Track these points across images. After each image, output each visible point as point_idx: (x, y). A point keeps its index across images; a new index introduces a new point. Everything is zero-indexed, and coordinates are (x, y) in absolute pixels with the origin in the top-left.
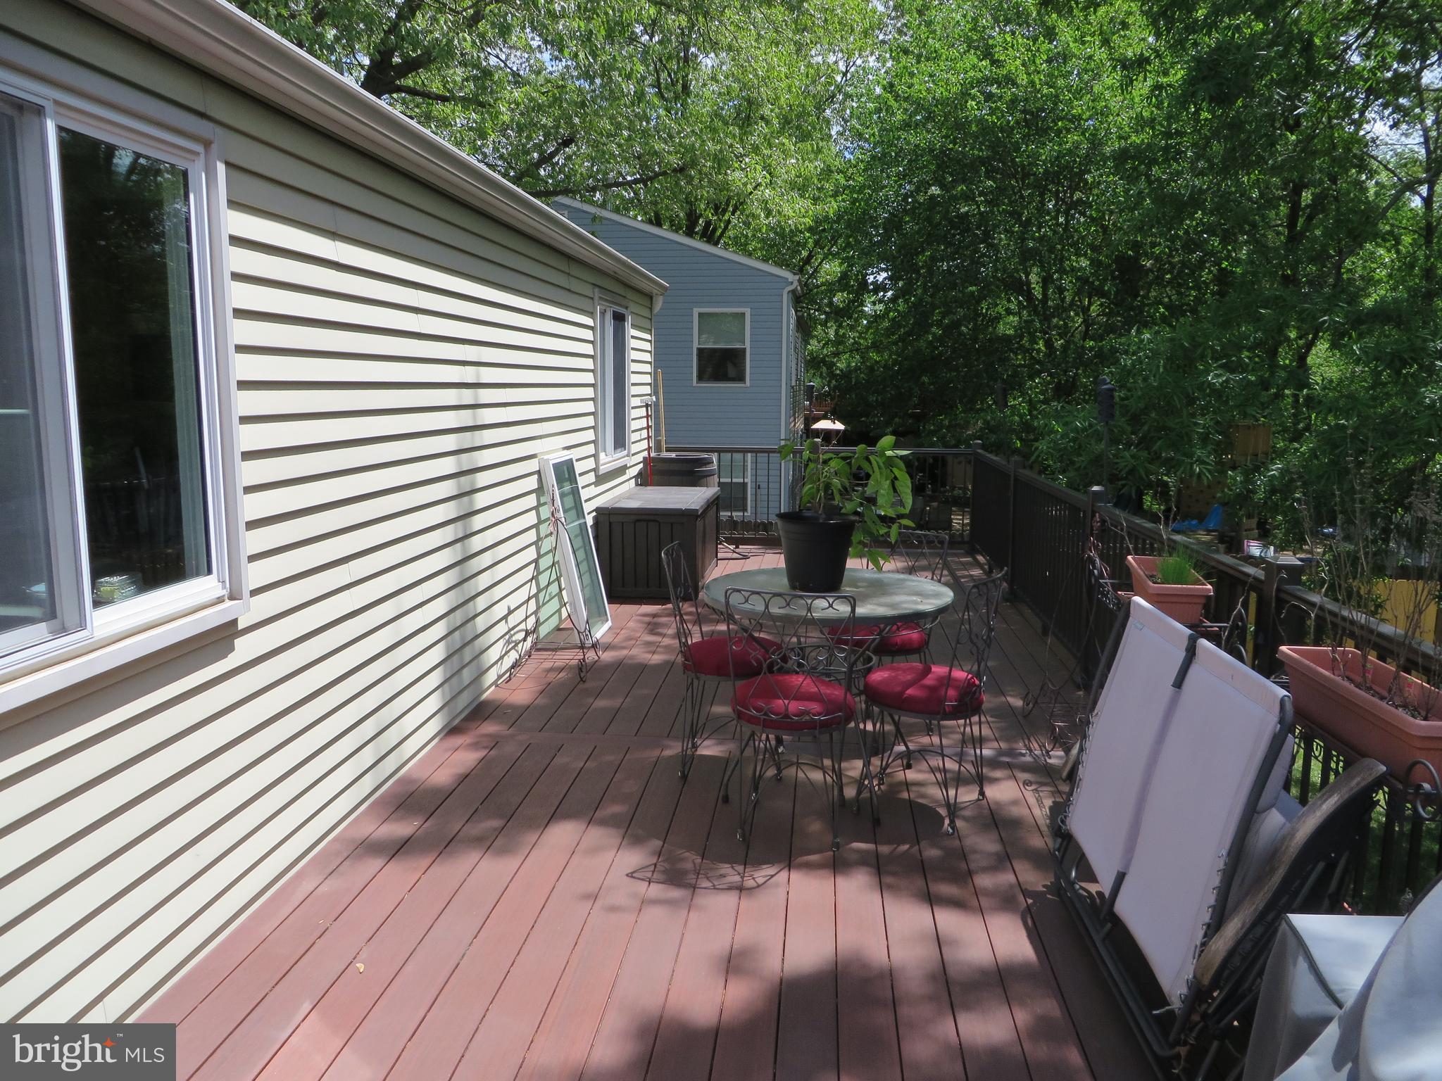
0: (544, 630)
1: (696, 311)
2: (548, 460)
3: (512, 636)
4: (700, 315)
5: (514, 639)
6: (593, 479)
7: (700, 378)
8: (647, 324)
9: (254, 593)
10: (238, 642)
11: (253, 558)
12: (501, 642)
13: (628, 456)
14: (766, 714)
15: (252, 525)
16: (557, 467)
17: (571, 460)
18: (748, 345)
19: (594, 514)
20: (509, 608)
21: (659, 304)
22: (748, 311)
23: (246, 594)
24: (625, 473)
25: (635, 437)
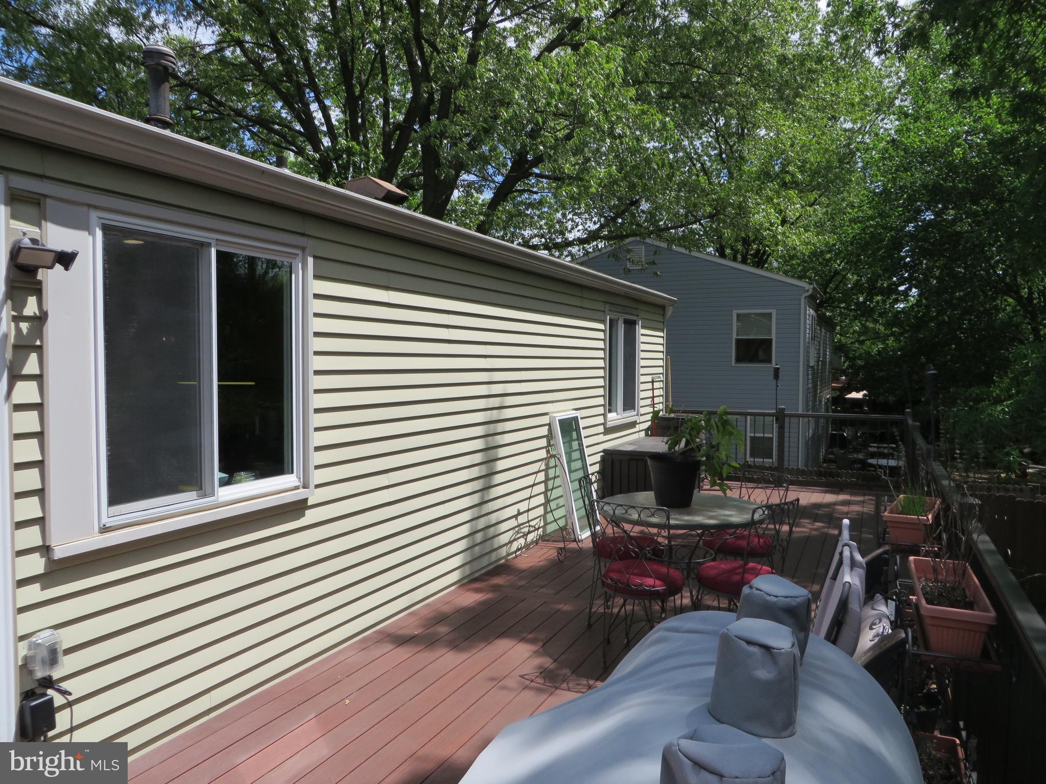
0: (551, 528)
1: (735, 312)
2: (555, 417)
3: (521, 529)
4: (738, 315)
5: (522, 531)
6: (602, 430)
7: (739, 360)
8: (661, 326)
9: (317, 486)
10: (307, 512)
11: (317, 467)
12: (511, 532)
13: (637, 415)
14: (616, 583)
15: (317, 449)
16: (561, 422)
17: (577, 417)
18: (774, 337)
19: (602, 454)
20: (518, 510)
21: (670, 311)
22: (774, 312)
23: (312, 486)
24: (635, 427)
25: (642, 403)
